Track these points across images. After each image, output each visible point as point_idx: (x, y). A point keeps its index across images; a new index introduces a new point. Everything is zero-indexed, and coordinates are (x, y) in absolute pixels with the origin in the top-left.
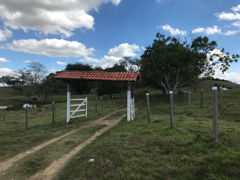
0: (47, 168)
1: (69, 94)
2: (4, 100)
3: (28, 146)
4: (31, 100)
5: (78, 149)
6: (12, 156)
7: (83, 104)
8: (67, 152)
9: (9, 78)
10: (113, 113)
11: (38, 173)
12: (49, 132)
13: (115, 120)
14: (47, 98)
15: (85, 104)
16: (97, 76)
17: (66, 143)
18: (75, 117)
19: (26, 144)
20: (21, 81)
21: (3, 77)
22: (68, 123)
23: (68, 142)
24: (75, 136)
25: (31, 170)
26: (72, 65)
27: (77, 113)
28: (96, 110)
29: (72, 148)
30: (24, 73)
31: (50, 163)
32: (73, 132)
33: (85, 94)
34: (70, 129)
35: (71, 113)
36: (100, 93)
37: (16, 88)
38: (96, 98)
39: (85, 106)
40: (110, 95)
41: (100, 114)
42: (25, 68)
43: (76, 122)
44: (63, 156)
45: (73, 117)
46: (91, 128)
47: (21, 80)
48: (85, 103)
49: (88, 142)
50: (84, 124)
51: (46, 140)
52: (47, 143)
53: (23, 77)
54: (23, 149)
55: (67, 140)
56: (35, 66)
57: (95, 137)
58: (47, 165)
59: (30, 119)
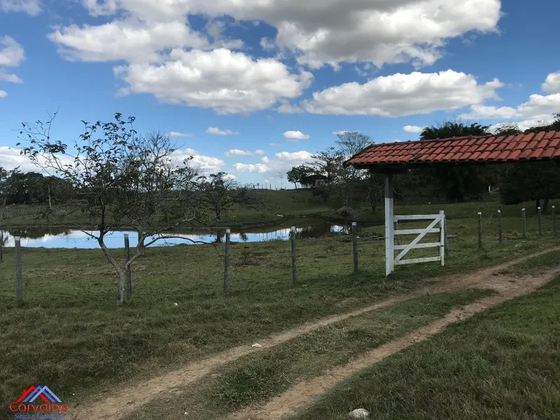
0: (276, 398)
1: (388, 202)
2: (293, 216)
3: (264, 329)
4: (336, 216)
5: (379, 355)
6: (219, 350)
7: (430, 229)
8: (344, 362)
9: (305, 171)
10: (531, 256)
11: (248, 408)
12: (330, 298)
13: (529, 278)
14: (376, 211)
15: (437, 230)
16: (458, 152)
17: (351, 333)
18: (408, 261)
19: (263, 323)
20: (325, 177)
21: (294, 169)
22: (389, 275)
23: (356, 332)
24: (386, 315)
25: (233, 398)
26: (436, 130)
27: (413, 253)
28: (480, 246)
29: (362, 350)
30: (331, 159)
31: (288, 385)
32: (391, 302)
33: (470, 201)
34: (383, 294)
35: (397, 252)
36: (511, 198)
37: (317, 192)
38: (480, 213)
39: (439, 234)
40: (542, 202)
41: (486, 257)
42: (332, 148)
43: (411, 277)
44: (328, 371)
45: (403, 262)
46: (445, 294)
47: (326, 174)
48: (438, 225)
49: (418, 337)
50: (432, 283)
51: (313, 317)
52: (309, 328)
53: (329, 167)
54: (251, 336)
55: (357, 325)
56: (352, 141)
57: (444, 324)
58: (277, 389)
59: (317, 259)
